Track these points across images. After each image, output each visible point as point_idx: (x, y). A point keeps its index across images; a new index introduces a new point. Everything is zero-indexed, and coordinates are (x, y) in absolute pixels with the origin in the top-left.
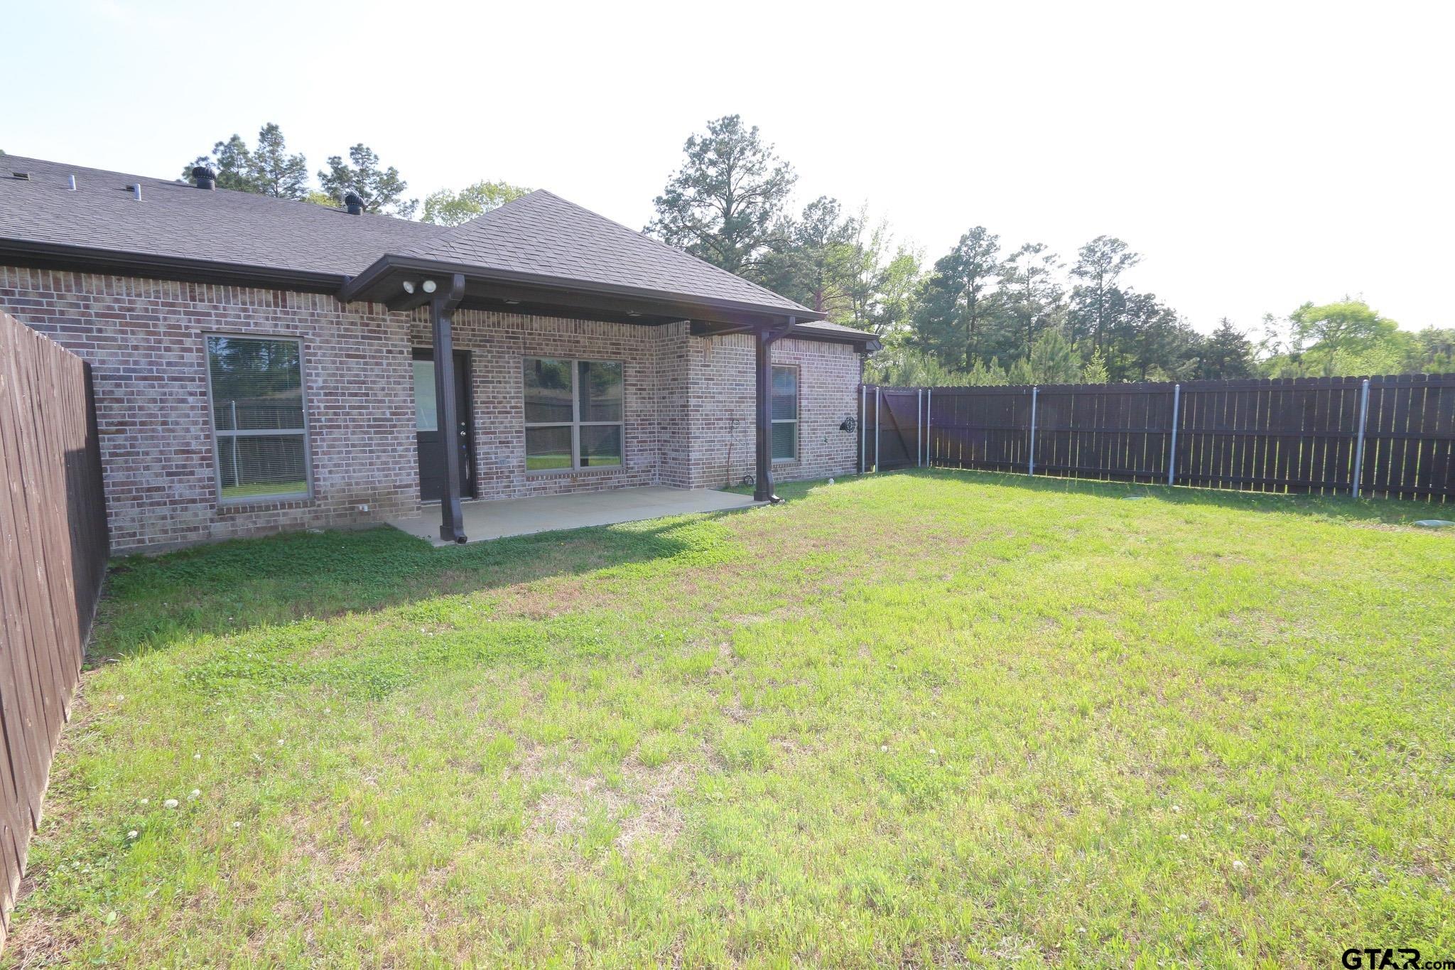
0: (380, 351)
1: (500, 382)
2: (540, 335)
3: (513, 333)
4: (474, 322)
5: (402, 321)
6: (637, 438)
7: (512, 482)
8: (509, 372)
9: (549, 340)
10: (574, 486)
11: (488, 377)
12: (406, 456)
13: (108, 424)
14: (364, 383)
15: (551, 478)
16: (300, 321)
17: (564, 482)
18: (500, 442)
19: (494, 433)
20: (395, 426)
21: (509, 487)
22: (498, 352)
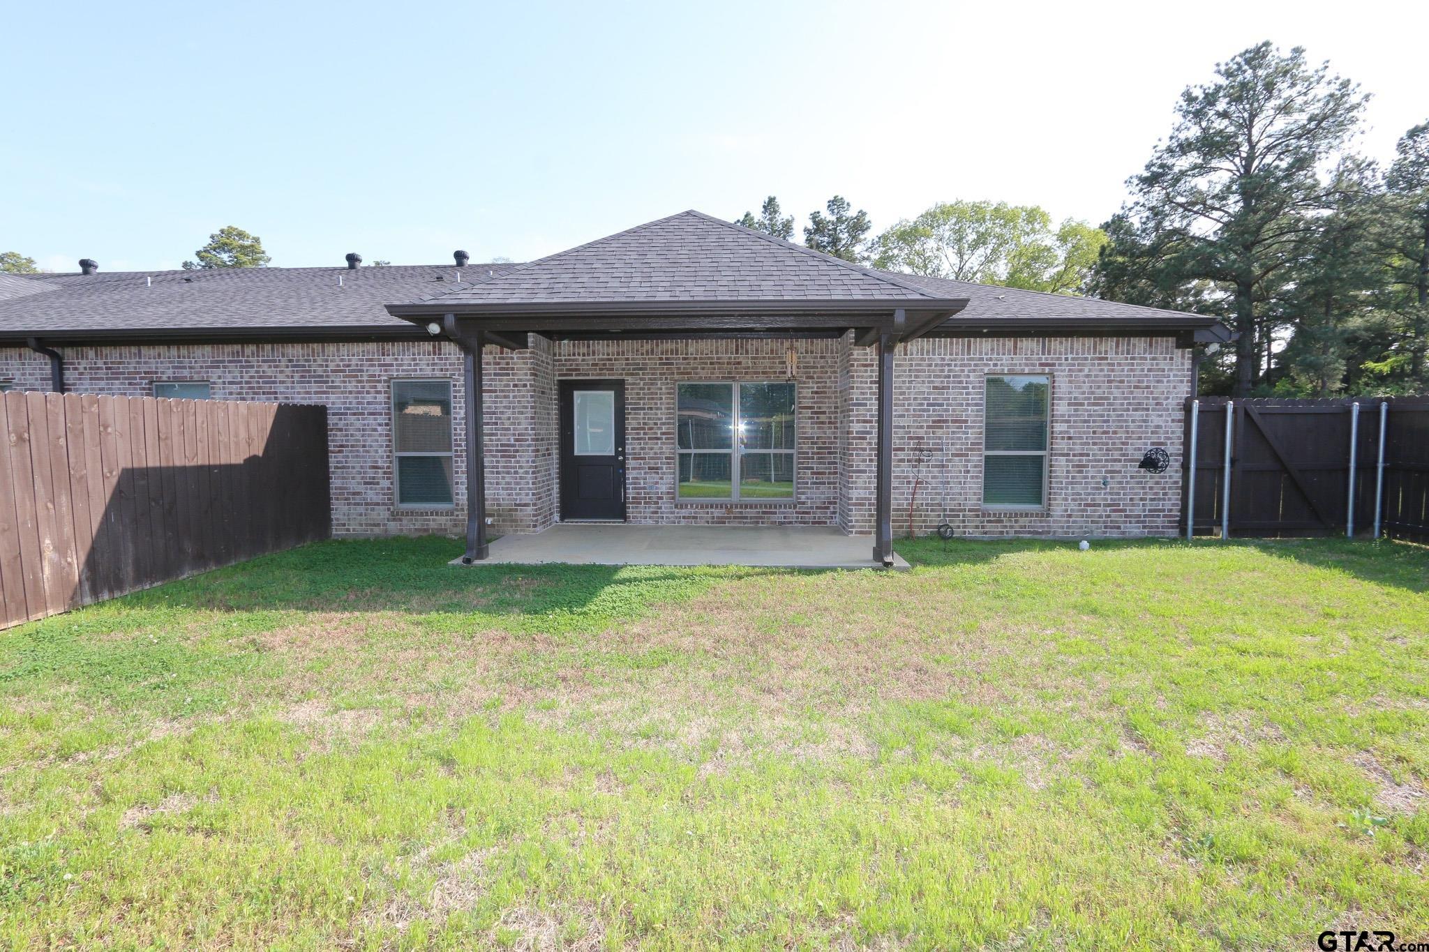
0: (509, 385)
1: (651, 409)
2: (695, 359)
3: (667, 359)
4: (628, 351)
5: (526, 358)
6: (812, 468)
7: (661, 508)
8: (661, 399)
9: (706, 363)
10: (730, 518)
11: (639, 404)
12: (526, 478)
13: (335, 446)
14: (494, 413)
15: (702, 507)
16: (450, 365)
17: (717, 513)
18: (649, 468)
19: (644, 459)
20: (517, 451)
21: (656, 512)
22: (650, 379)
